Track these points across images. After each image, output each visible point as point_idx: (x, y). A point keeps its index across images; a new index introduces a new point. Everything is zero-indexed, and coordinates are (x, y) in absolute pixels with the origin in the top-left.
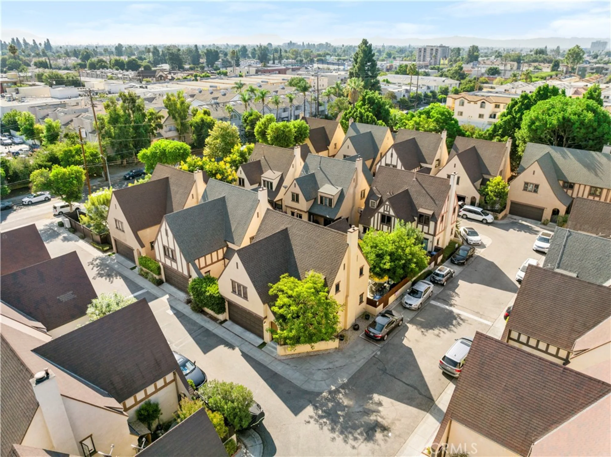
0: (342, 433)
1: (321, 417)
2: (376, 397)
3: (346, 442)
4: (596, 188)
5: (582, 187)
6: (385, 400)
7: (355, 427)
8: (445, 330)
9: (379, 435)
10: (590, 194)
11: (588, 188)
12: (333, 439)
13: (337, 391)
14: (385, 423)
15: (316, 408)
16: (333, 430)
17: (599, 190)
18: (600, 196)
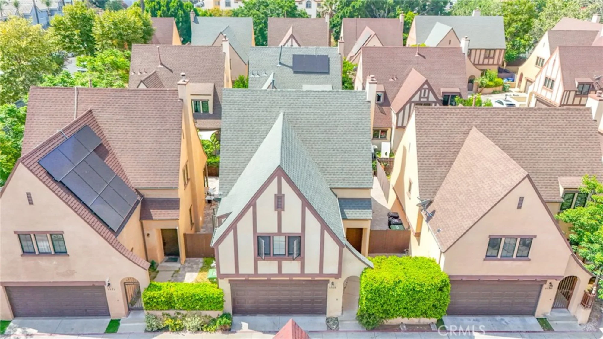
4: (490, 50)
5: (478, 52)
10: (485, 57)
11: (483, 52)
17: (492, 52)
18: (493, 58)
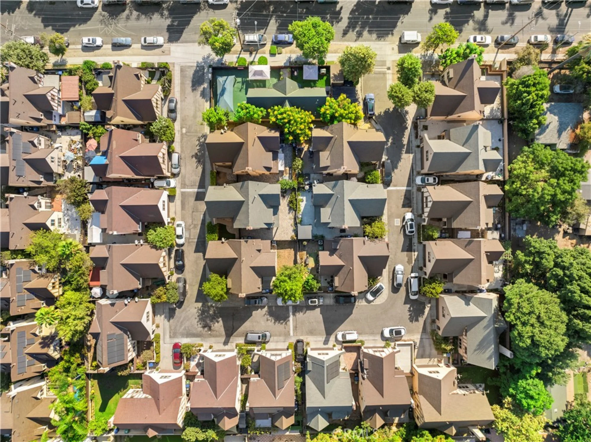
0: (200, 319)
1: (200, 310)
2: (220, 319)
3: (198, 322)
6: (221, 323)
7: (204, 321)
8: (273, 321)
9: (206, 329)
12: (196, 318)
13: (213, 307)
14: (212, 328)
15: (202, 306)
16: (198, 316)
